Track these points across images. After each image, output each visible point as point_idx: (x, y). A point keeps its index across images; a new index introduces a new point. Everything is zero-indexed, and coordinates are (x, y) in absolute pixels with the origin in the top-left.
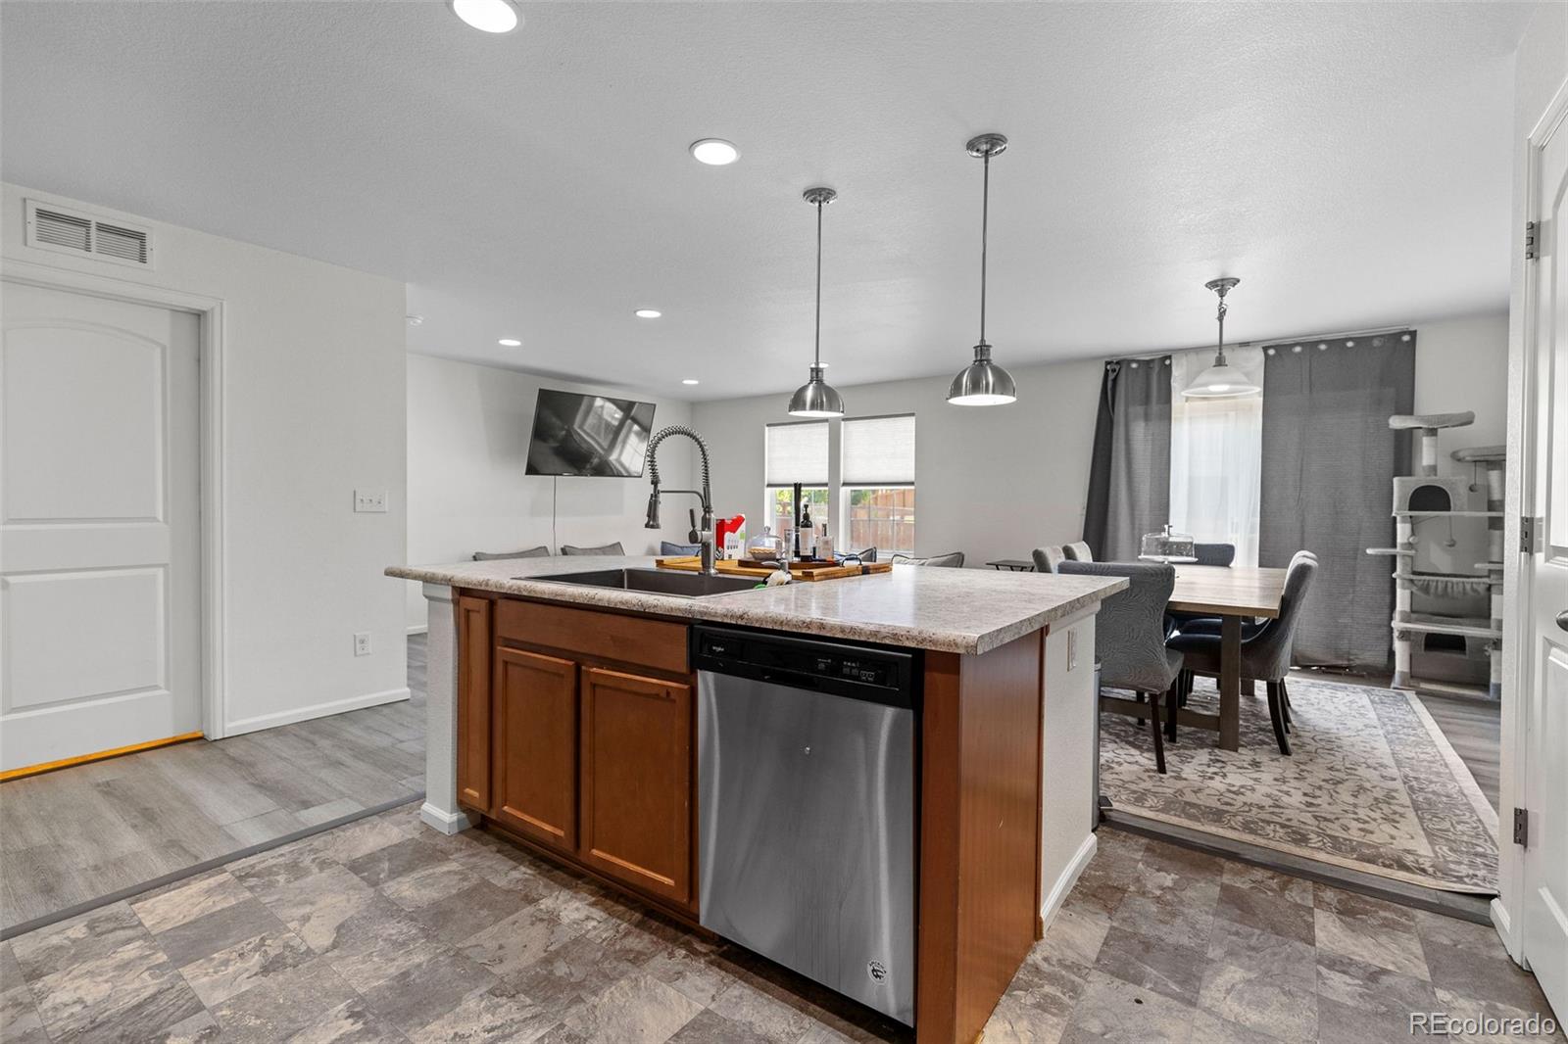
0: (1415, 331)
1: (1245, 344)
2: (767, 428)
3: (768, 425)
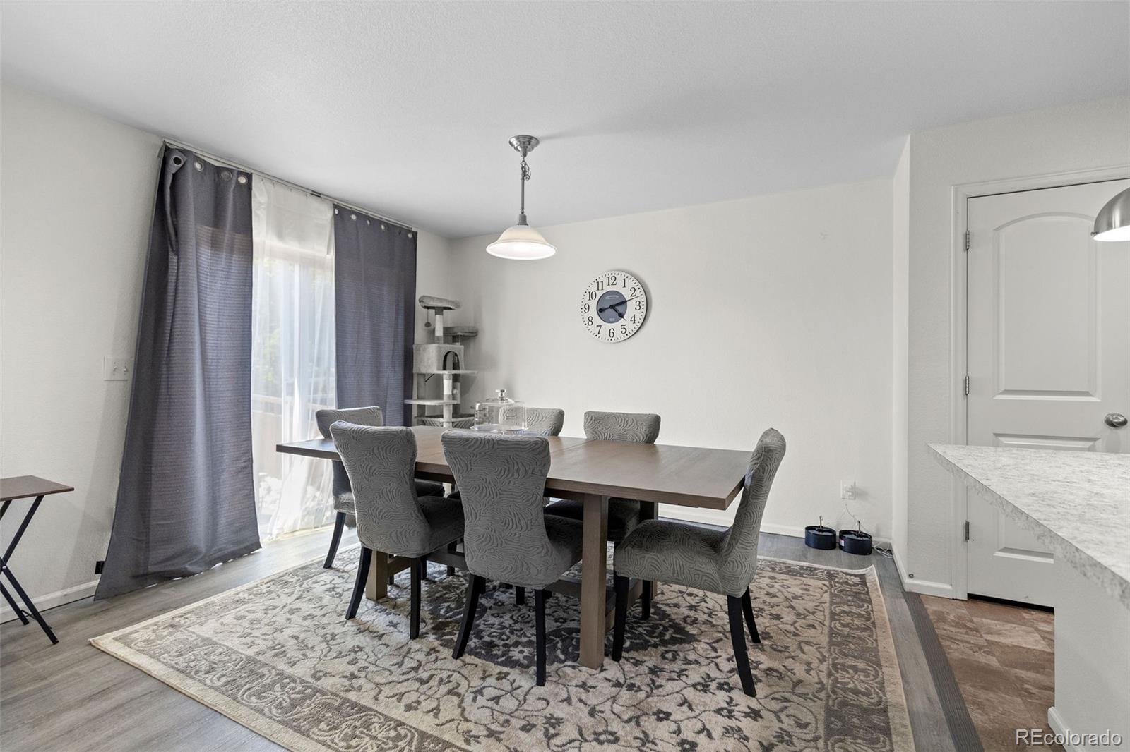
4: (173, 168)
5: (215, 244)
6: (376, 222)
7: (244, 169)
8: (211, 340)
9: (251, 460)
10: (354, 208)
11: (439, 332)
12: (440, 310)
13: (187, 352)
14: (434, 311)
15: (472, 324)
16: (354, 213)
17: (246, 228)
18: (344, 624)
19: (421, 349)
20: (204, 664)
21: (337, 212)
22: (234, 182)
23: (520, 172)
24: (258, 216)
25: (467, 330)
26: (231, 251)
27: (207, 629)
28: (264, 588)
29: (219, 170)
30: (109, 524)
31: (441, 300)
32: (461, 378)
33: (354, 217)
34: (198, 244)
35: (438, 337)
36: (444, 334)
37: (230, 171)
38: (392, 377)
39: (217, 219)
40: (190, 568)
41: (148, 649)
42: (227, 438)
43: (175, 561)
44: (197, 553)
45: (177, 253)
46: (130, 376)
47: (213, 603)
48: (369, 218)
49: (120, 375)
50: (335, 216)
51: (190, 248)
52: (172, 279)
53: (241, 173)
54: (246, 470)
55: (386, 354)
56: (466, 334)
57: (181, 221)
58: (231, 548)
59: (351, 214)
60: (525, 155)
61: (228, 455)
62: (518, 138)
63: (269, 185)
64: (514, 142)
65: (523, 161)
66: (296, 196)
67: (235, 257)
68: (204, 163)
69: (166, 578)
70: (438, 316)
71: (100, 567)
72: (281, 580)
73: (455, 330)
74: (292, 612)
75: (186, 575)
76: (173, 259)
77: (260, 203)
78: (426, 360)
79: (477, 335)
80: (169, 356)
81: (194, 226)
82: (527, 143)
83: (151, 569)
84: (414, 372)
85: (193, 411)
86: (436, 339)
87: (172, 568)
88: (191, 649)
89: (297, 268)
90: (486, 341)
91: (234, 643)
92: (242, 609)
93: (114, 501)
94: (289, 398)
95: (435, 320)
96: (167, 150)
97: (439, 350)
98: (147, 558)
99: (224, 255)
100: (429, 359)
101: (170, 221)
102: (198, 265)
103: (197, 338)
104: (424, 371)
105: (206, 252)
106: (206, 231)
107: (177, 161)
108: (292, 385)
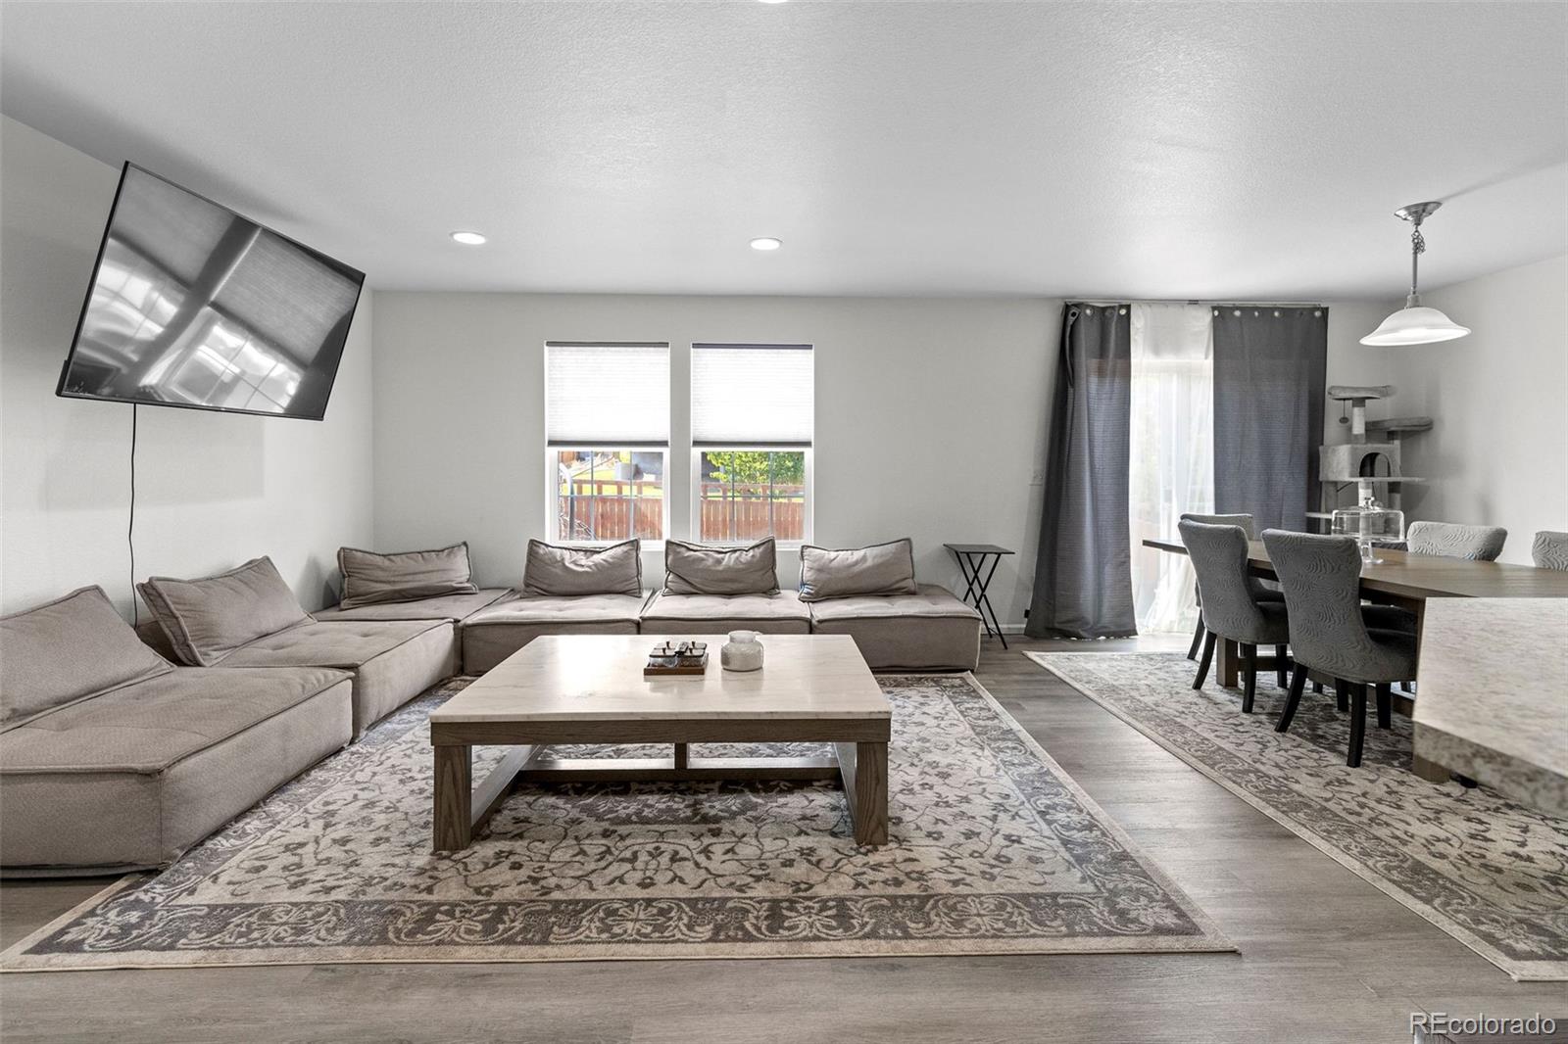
0: (1327, 309)
1: (1194, 302)
2: (546, 348)
3: (550, 344)
4: (1071, 319)
5: (1101, 373)
6: (1266, 311)
7: (1124, 303)
8: (1097, 452)
9: (1129, 557)
10: (1237, 303)
11: (1358, 428)
12: (1360, 402)
13: (1080, 463)
14: (1351, 401)
15: (1423, 414)
16: (1237, 308)
17: (1125, 353)
18: (1189, 690)
19: (1330, 451)
20: (1085, 679)
21: (1216, 313)
22: (1116, 314)
23: (1412, 245)
24: (1135, 340)
25: (1408, 423)
26: (1114, 374)
27: (1091, 666)
28: (1134, 657)
29: (1104, 309)
30: (1032, 587)
31: (1357, 389)
32: (1402, 487)
33: (1237, 313)
34: (1088, 376)
35: (1356, 436)
36: (1366, 430)
37: (1113, 308)
38: (1290, 485)
39: (1102, 353)
40: (1082, 633)
41: (1054, 663)
42: (1109, 535)
43: (1070, 625)
44: (1087, 623)
45: (1073, 386)
46: (1044, 481)
47: (1095, 656)
48: (1256, 308)
49: (1037, 482)
50: (1214, 317)
51: (1082, 383)
52: (1070, 407)
53: (1121, 307)
54: (1125, 563)
55: (1280, 458)
56: (1408, 429)
57: (1076, 360)
58: (1113, 628)
59: (1234, 311)
60: (1418, 223)
61: (1111, 550)
62: (1407, 208)
63: (1147, 310)
64: (1403, 213)
65: (1417, 231)
66: (1172, 310)
67: (1117, 380)
68: (1093, 308)
69: (1066, 635)
70: (1356, 410)
71: (1027, 613)
72: (1149, 657)
73: (1386, 425)
74: (1150, 674)
75: (1080, 637)
76: (1071, 390)
77: (1138, 329)
78: (1335, 465)
79: (1430, 429)
80: (1068, 467)
81: (1086, 363)
82: (1419, 212)
83: (1057, 626)
84: (1321, 479)
85: (1084, 510)
86: (1353, 438)
87: (1069, 629)
88: (1078, 671)
89: (1175, 377)
90: (1447, 436)
91: (1106, 676)
92: (1115, 663)
93: (1034, 571)
94: (1167, 505)
95: (1352, 413)
96: (1067, 307)
97: (1353, 453)
98: (1054, 617)
99: (1108, 380)
100: (1338, 464)
101: (1069, 362)
102: (1088, 392)
103: (1087, 451)
104: (1332, 478)
105: (1094, 380)
106: (1094, 363)
107: (1074, 314)
108: (1170, 492)
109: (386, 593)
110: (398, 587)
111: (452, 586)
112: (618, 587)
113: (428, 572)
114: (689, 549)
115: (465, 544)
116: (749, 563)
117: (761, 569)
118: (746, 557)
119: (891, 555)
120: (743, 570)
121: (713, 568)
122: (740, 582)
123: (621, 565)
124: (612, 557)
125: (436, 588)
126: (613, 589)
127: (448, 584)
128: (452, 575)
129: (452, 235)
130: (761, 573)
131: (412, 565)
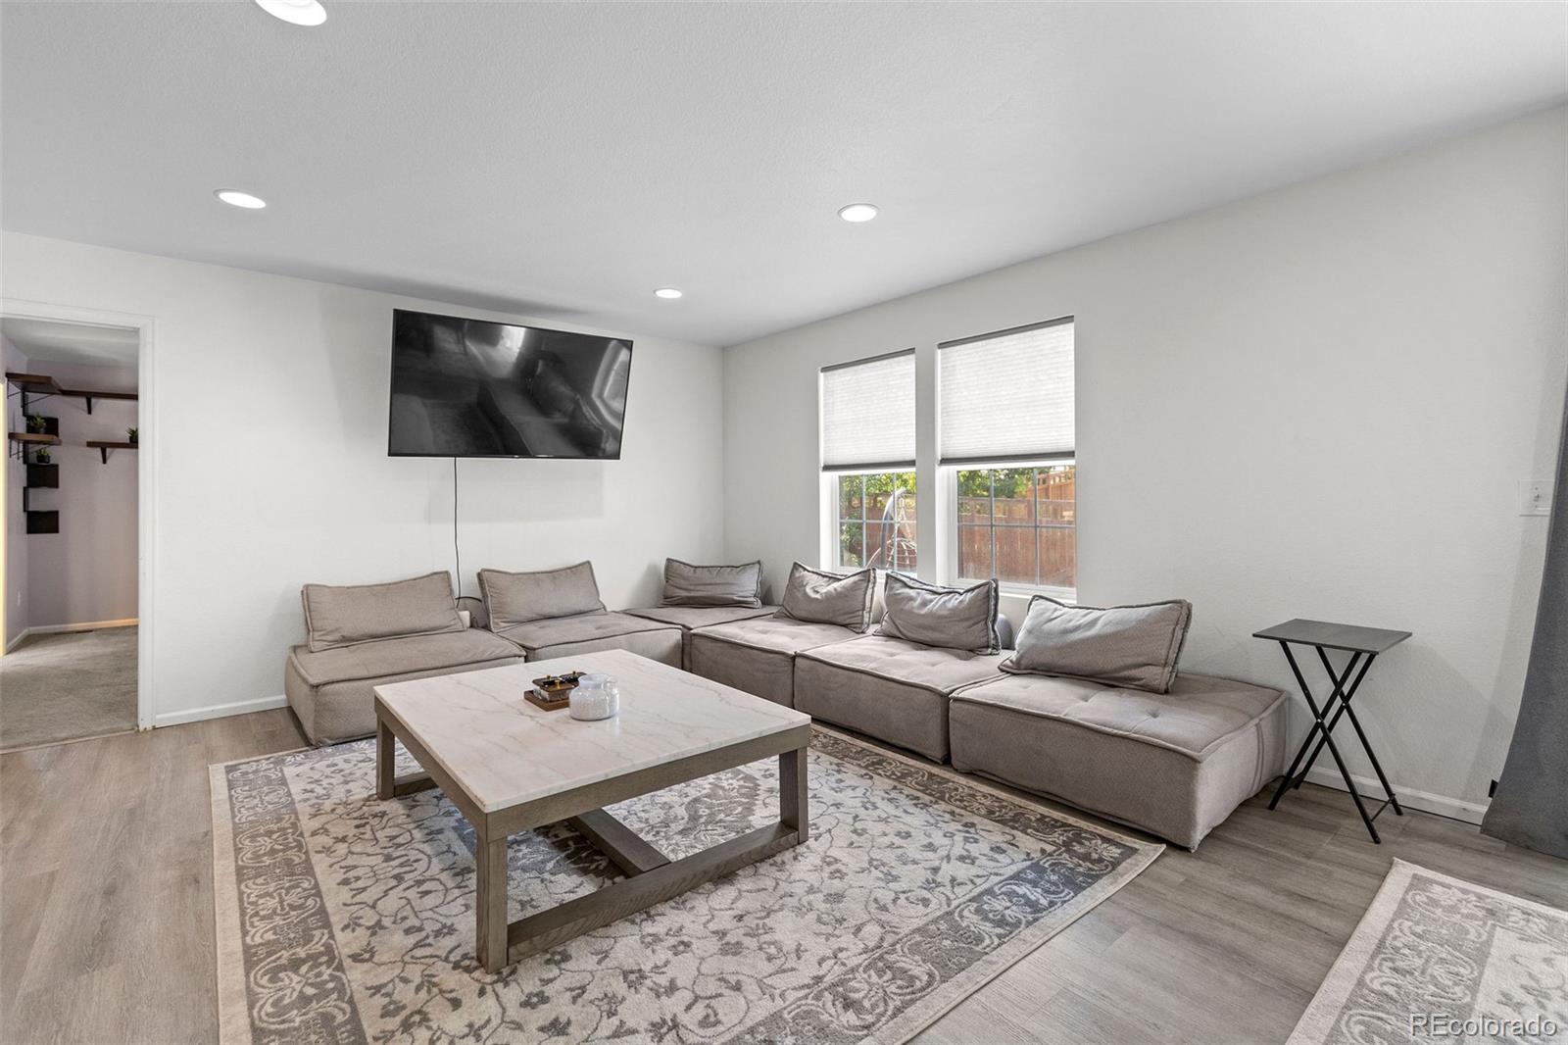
109: (682, 598)
110: (692, 594)
111: (733, 600)
112: (840, 619)
113: (716, 584)
114: (906, 585)
115: (759, 562)
116: (954, 610)
117: (967, 619)
118: (954, 602)
119: (1134, 623)
120: (946, 617)
121: (916, 611)
122: (941, 632)
123: (846, 596)
124: (843, 587)
125: (719, 599)
126: (834, 620)
127: (729, 596)
128: (735, 589)
129: (655, 292)
130: (966, 624)
131: (706, 576)
